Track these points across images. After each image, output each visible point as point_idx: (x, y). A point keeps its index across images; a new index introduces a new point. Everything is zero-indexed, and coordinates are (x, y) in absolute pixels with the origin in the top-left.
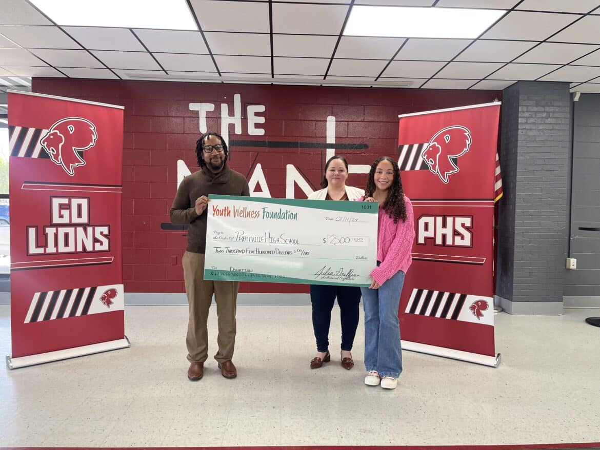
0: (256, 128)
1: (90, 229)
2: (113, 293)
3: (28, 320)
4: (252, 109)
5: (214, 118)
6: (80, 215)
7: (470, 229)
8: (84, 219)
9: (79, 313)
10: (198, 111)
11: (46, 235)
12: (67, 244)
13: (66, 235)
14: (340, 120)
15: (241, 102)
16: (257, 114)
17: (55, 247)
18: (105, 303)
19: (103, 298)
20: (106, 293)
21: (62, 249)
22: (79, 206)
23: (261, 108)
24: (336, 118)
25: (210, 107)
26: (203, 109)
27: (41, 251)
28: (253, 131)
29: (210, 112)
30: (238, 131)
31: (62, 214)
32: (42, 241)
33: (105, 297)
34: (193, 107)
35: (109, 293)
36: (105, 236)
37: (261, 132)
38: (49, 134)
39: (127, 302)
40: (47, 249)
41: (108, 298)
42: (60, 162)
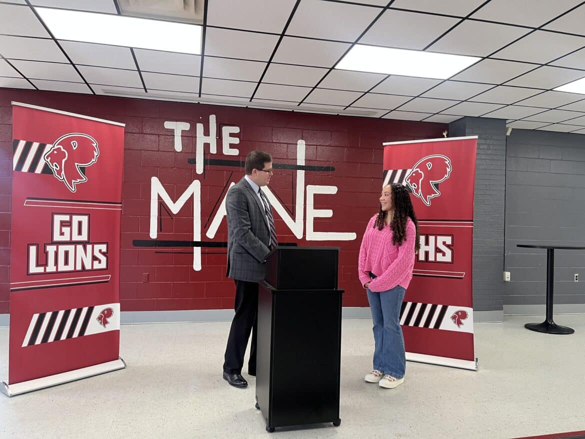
0: (230, 148)
1: (89, 247)
2: (109, 313)
3: (25, 343)
4: (226, 130)
5: (189, 137)
6: (80, 233)
7: (451, 247)
8: (84, 237)
9: (76, 335)
10: (174, 130)
11: (47, 253)
12: (66, 263)
13: (67, 253)
14: (309, 144)
15: (216, 122)
16: (232, 135)
17: (55, 266)
18: (101, 323)
19: (99, 318)
20: (103, 312)
21: (62, 267)
22: (80, 223)
23: (236, 130)
24: (306, 142)
25: (186, 126)
26: (179, 127)
27: (41, 270)
28: (227, 151)
29: (185, 131)
30: (213, 150)
31: (63, 231)
32: (42, 260)
33: (101, 316)
34: (168, 125)
35: (106, 312)
36: (104, 254)
37: (235, 152)
38: (53, 149)
39: (122, 322)
40: (47, 268)
41: (104, 318)
42: (62, 178)
